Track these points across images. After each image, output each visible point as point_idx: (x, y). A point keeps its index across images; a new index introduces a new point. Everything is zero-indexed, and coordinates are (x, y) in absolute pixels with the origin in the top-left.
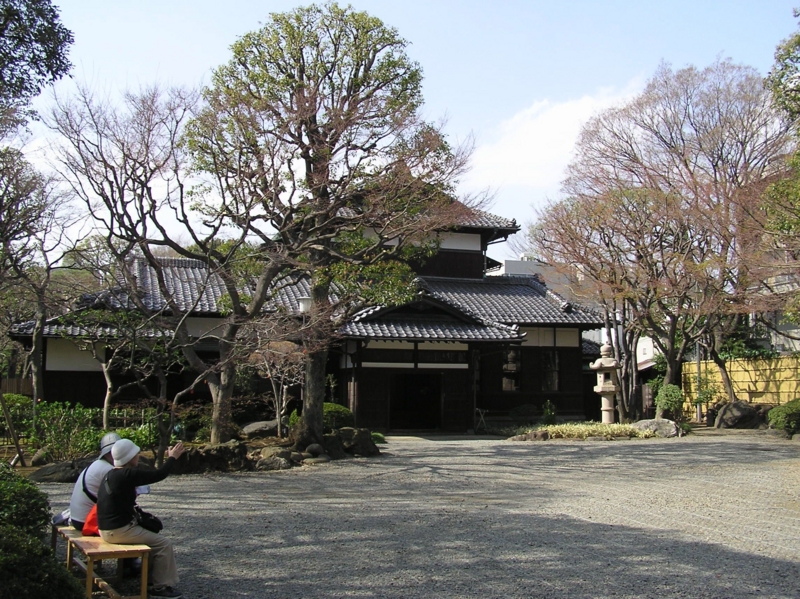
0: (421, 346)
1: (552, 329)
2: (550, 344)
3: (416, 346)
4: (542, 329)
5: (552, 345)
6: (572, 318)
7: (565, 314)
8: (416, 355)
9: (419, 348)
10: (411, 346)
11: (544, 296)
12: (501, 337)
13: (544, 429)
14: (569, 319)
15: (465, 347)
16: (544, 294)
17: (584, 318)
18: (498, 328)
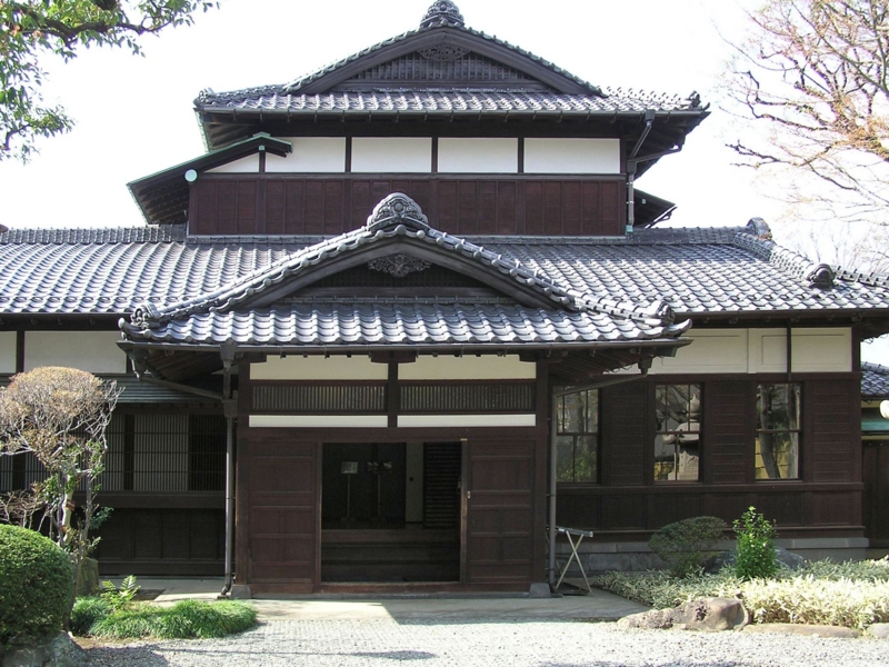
0: (406, 371)
1: (783, 331)
2: (780, 368)
3: (393, 371)
4: (755, 332)
5: (783, 370)
6: (835, 299)
7: (816, 291)
8: (393, 396)
9: (401, 376)
10: (380, 371)
11: (766, 260)
12: (615, 335)
13: (733, 591)
14: (828, 302)
15: (527, 371)
16: (765, 256)
17: (867, 298)
18: (612, 315)
